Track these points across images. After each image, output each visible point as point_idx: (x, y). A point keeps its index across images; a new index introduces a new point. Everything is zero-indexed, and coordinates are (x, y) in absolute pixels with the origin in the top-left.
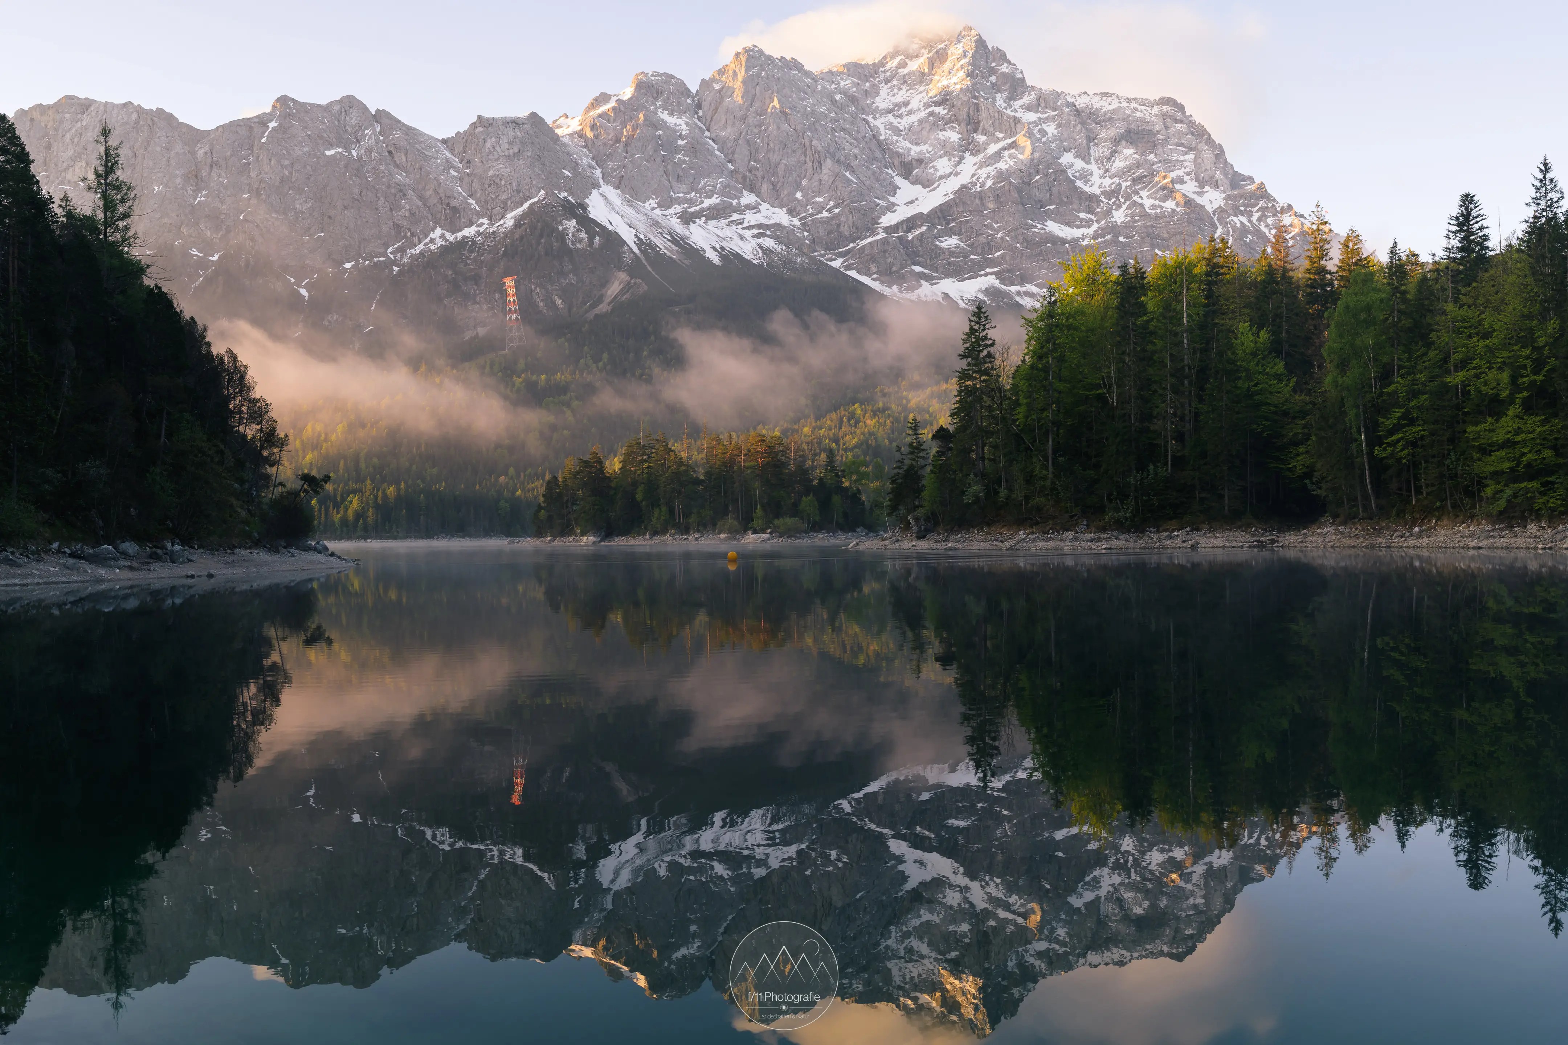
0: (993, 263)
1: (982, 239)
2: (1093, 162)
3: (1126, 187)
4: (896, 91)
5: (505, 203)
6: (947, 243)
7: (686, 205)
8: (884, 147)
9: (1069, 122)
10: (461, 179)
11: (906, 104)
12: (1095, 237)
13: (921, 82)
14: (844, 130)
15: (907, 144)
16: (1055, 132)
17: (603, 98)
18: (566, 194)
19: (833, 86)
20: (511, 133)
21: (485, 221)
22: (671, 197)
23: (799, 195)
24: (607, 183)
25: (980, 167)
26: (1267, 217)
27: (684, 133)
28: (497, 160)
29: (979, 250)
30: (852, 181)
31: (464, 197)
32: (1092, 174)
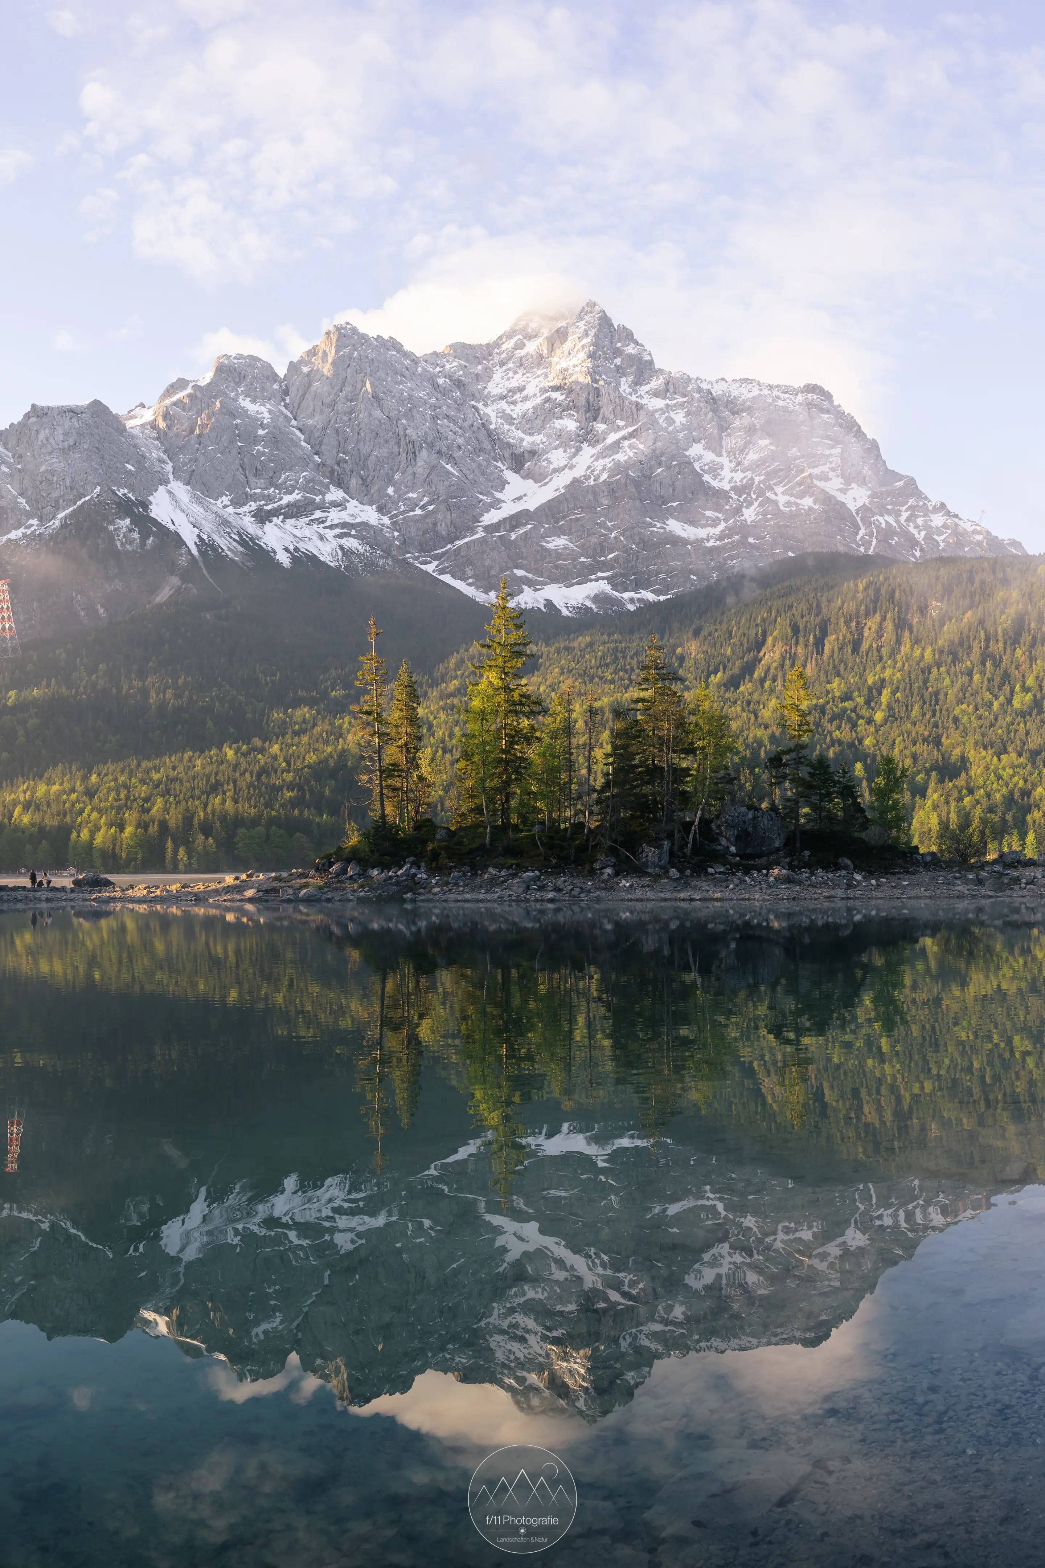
0: (605, 566)
1: (594, 539)
2: (725, 454)
3: (760, 482)
4: (511, 374)
5: (57, 502)
6: (554, 543)
7: (263, 502)
8: (493, 437)
9: (699, 409)
10: (11, 476)
11: (521, 389)
12: (721, 538)
13: (539, 365)
14: (448, 417)
15: (519, 434)
16: (684, 420)
17: (181, 384)
18: (126, 491)
19: (438, 369)
20: (67, 424)
21: (34, 522)
22: (246, 494)
23: (390, 491)
24: (177, 478)
25: (596, 460)
26: (917, 517)
27: (265, 422)
28: (50, 453)
29: (590, 552)
30: (453, 474)
31: (13, 496)
32: (722, 468)
